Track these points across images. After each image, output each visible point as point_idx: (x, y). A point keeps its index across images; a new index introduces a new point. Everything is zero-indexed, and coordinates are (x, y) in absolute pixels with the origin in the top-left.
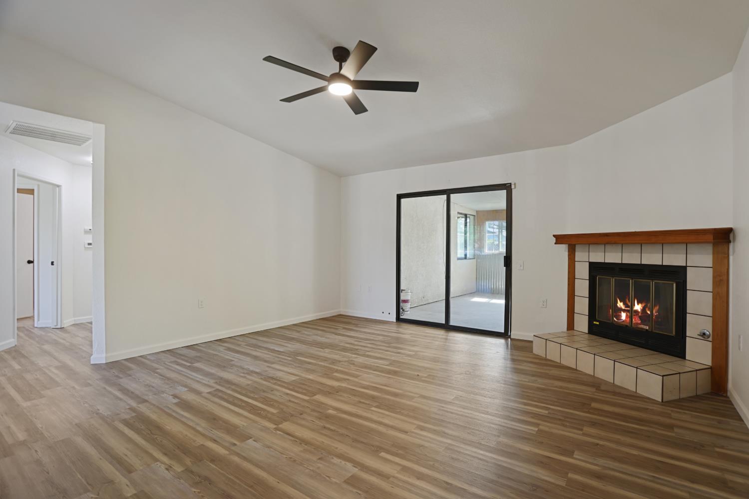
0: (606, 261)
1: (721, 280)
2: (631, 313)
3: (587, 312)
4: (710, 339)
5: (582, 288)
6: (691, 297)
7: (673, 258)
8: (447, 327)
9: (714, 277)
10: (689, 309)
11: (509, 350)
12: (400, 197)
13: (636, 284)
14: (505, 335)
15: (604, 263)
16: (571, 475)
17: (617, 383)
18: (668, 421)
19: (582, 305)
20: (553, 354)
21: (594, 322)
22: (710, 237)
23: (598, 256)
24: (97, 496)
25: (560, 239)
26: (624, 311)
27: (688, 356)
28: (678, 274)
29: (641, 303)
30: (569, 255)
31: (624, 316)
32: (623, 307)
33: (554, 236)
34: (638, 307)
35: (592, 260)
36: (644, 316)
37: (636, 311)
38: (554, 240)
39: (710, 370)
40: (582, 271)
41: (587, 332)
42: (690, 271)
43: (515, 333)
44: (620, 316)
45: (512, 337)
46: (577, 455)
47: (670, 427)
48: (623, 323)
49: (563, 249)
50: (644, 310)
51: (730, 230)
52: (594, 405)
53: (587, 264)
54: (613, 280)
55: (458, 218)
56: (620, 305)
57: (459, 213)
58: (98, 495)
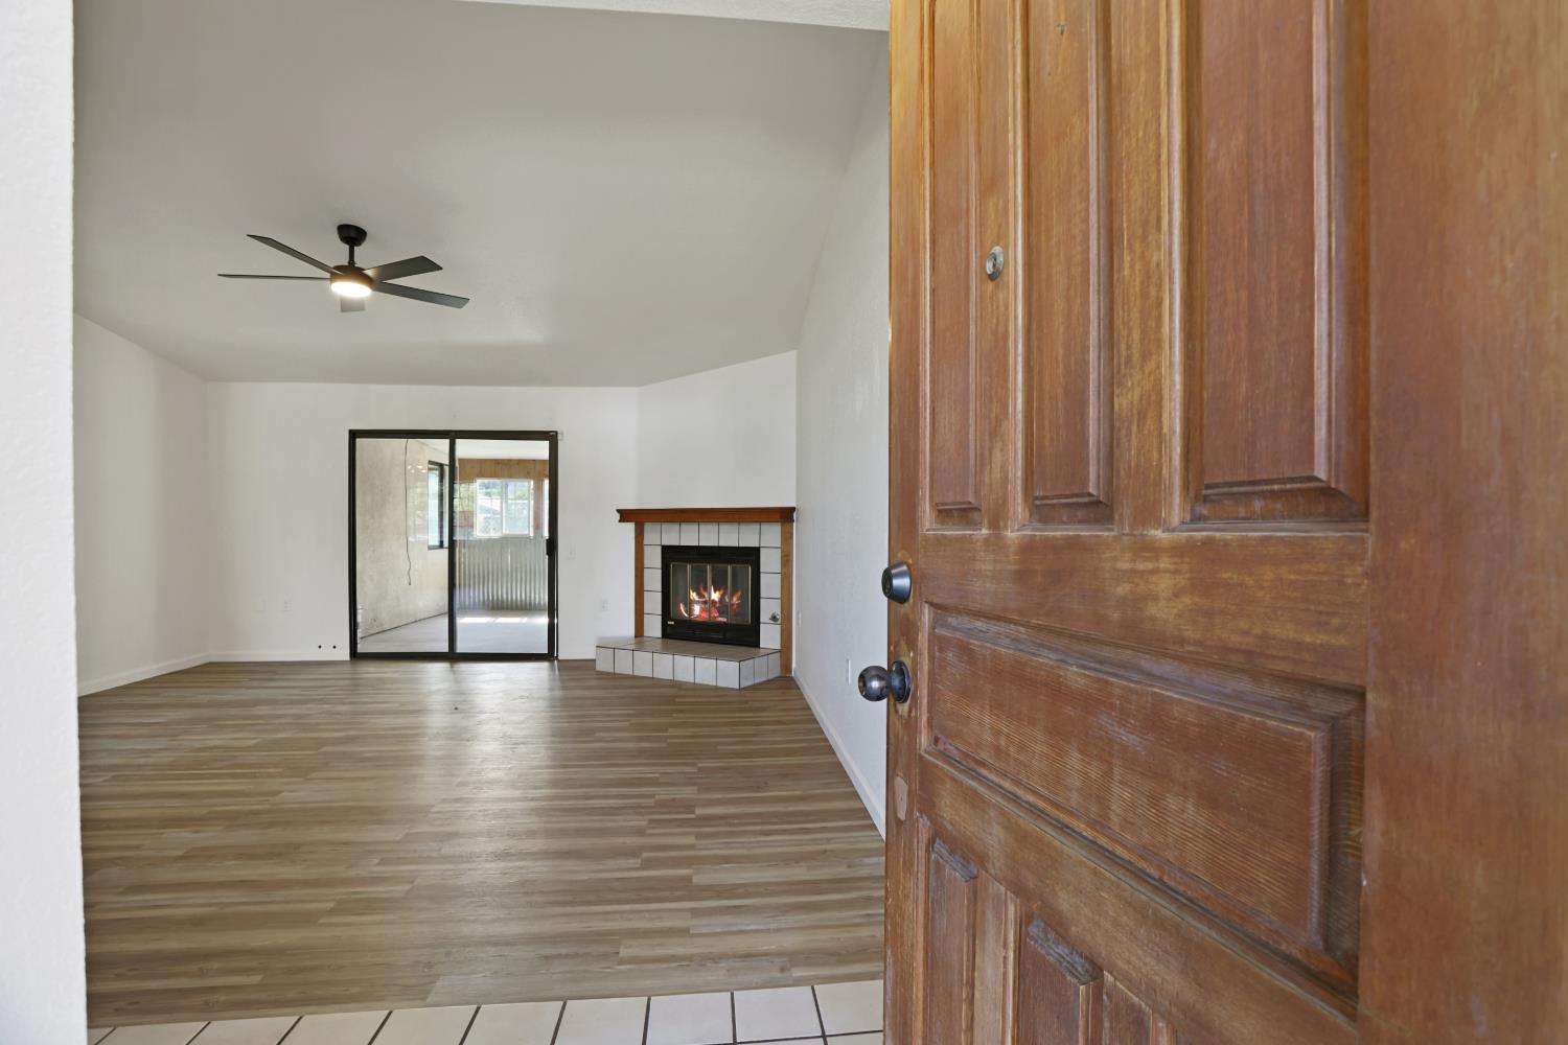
0: (683, 544)
1: (786, 560)
2: (708, 604)
3: (660, 611)
4: (779, 622)
5: (654, 580)
6: (764, 579)
7: (747, 538)
8: (452, 656)
9: (782, 556)
10: (763, 594)
11: (557, 672)
12: (354, 435)
13: (713, 570)
14: (549, 656)
15: (681, 546)
16: (669, 741)
17: (697, 681)
18: (744, 699)
19: (654, 603)
20: (624, 665)
21: (668, 623)
22: (778, 516)
23: (673, 537)
25: (625, 515)
26: (698, 603)
27: (762, 644)
28: (752, 556)
29: (719, 590)
30: (636, 537)
31: (697, 609)
33: (618, 511)
34: (715, 596)
35: (665, 543)
36: (722, 607)
37: (714, 602)
38: (618, 516)
39: (778, 654)
40: (654, 558)
41: (660, 636)
42: (762, 551)
43: (565, 652)
44: (693, 609)
45: (560, 658)
46: (670, 730)
47: (746, 702)
48: (698, 619)
49: (630, 527)
50: (722, 598)
51: (793, 509)
52: (678, 700)
53: (659, 548)
54: (690, 568)
55: (430, 469)
56: (694, 595)
57: (431, 462)
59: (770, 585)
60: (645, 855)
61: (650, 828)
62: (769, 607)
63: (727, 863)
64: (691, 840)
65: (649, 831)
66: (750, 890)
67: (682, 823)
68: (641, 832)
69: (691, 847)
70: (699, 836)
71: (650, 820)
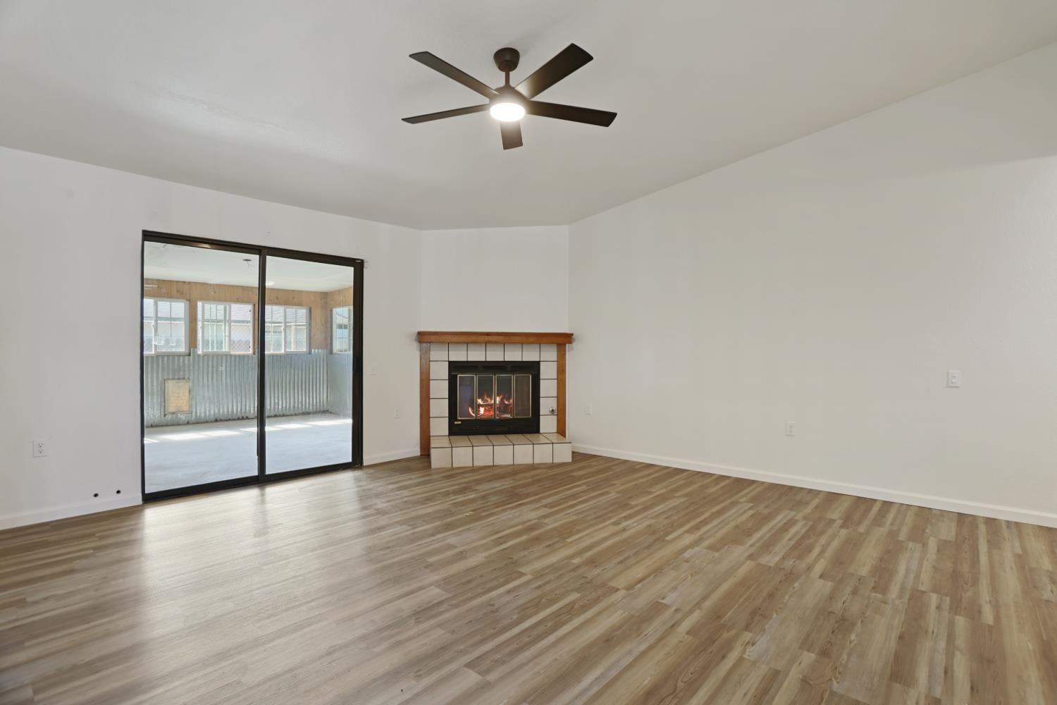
0: (469, 360)
1: (561, 370)
2: (491, 406)
3: (447, 413)
4: (556, 413)
5: (442, 389)
6: (543, 385)
7: (529, 355)
8: (263, 480)
9: (558, 368)
10: (542, 394)
13: (498, 378)
15: (467, 362)
17: (537, 462)
20: (463, 460)
21: (456, 423)
23: (459, 355)
24: (834, 679)
26: (482, 406)
27: (542, 430)
28: (533, 368)
31: (483, 411)
32: (482, 403)
33: (417, 333)
35: (450, 359)
36: (504, 408)
37: (496, 404)
40: (440, 373)
41: (448, 434)
42: (542, 365)
44: (479, 411)
45: (366, 464)
48: (484, 417)
50: (502, 400)
51: (571, 334)
53: (446, 363)
54: (476, 378)
56: (479, 401)
58: (831, 679)
59: (548, 388)
62: (547, 404)
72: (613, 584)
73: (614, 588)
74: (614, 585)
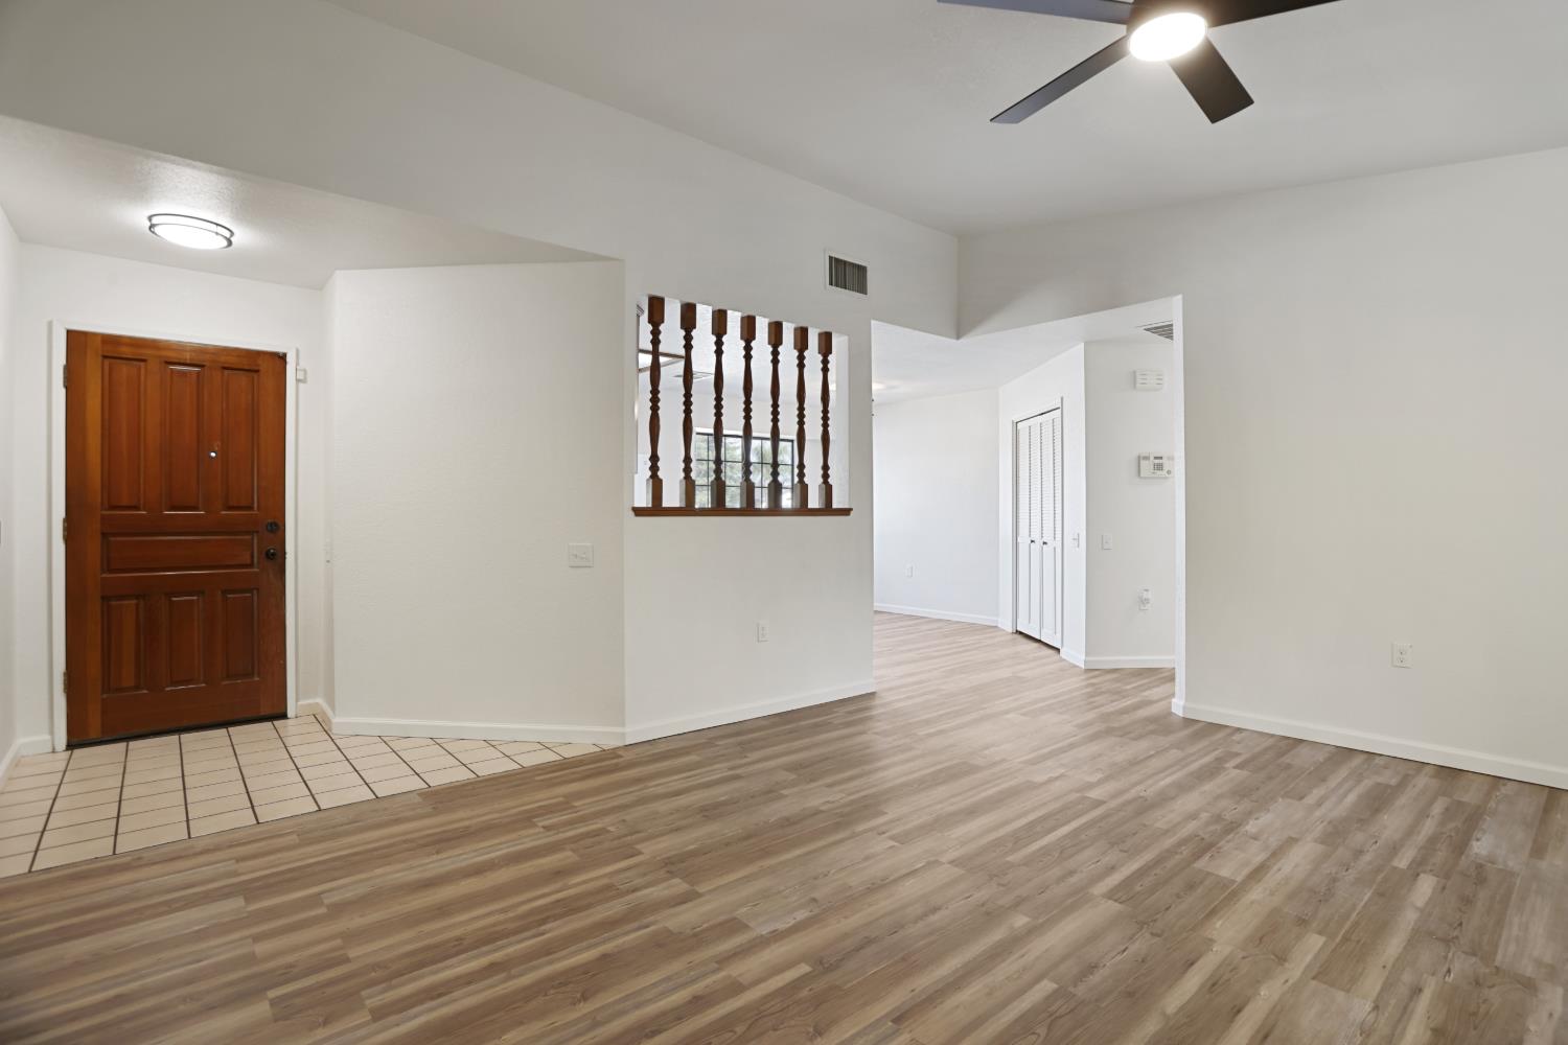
60: (322, 910)
61: (341, 948)
63: (197, 932)
64: (260, 949)
65: (338, 942)
66: (166, 909)
67: (287, 975)
68: (351, 937)
69: (257, 938)
70: (251, 959)
71: (347, 960)
72: (958, 871)
73: (956, 866)
74: (956, 869)
